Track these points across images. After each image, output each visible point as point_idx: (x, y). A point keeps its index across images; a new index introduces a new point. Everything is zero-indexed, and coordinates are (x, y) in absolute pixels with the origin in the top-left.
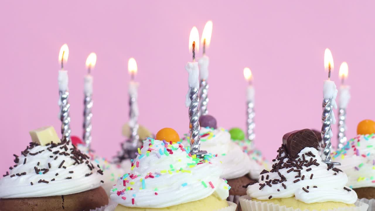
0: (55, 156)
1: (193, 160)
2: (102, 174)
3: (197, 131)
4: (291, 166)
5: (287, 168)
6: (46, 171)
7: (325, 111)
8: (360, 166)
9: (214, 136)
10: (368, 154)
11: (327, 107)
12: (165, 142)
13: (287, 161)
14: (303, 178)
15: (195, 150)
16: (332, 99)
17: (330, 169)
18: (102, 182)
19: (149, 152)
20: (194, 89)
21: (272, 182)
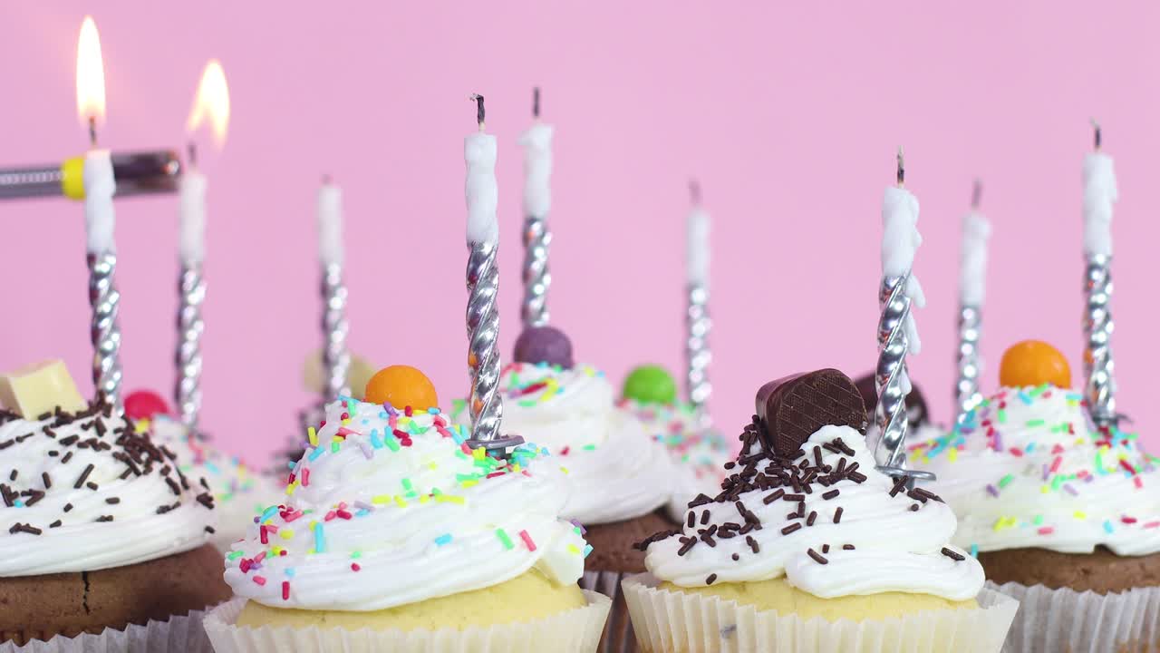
0: (63, 451)
1: (476, 465)
2: (211, 507)
3: (491, 375)
4: (777, 482)
5: (764, 489)
6: (34, 496)
7: (889, 315)
8: (1003, 482)
9: (561, 390)
10: (1030, 448)
11: (893, 303)
12: (390, 409)
13: (766, 468)
14: (811, 520)
15: (486, 434)
16: (908, 277)
17: (899, 493)
18: (210, 530)
19: (341, 438)
20: (481, 246)
21: (717, 531)
